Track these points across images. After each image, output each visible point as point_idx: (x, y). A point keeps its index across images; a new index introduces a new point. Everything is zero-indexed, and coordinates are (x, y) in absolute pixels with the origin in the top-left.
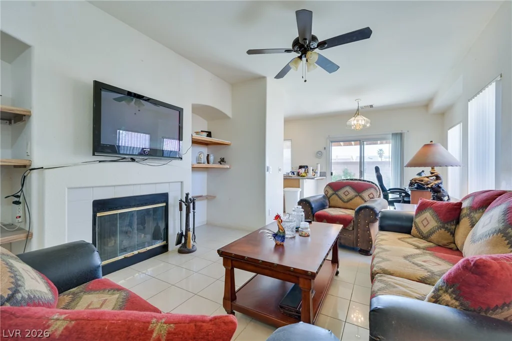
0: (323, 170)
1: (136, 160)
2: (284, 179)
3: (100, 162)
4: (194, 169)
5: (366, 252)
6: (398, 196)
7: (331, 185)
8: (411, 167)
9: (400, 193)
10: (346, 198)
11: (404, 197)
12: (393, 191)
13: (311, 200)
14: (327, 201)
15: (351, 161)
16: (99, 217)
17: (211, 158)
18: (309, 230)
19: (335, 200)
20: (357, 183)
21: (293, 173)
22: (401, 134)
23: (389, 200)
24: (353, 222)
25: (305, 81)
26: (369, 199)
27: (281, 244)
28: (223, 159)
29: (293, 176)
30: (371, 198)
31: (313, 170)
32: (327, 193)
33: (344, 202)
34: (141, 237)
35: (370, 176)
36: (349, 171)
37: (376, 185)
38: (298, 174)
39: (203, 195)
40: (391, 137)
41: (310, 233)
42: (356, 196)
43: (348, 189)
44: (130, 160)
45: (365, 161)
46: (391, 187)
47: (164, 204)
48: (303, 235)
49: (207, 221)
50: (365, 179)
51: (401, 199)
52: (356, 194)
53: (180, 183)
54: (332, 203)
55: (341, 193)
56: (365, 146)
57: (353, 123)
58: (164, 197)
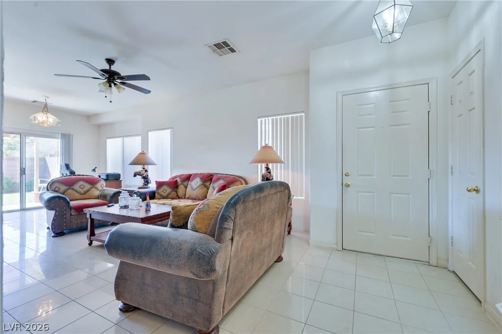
8: (133, 165)
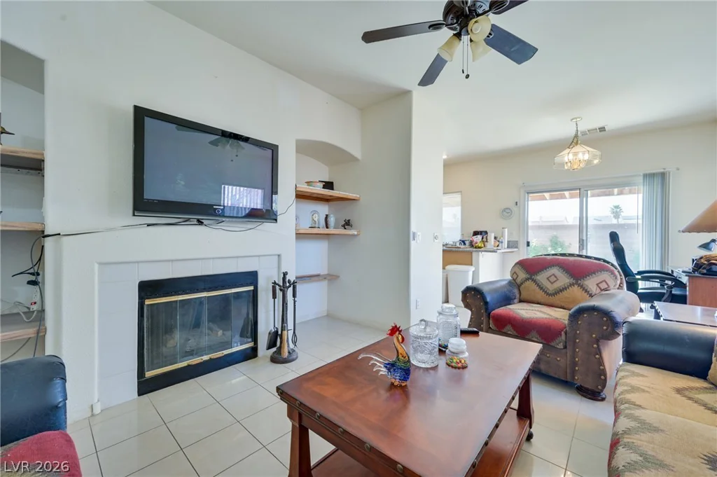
0: (514, 239)
1: (205, 222)
2: (444, 251)
3: (149, 225)
4: (300, 236)
5: (593, 393)
6: (657, 285)
7: (523, 264)
9: (662, 280)
10: (551, 288)
11: (671, 287)
12: (647, 275)
13: (485, 289)
14: (516, 291)
15: (566, 223)
16: (148, 305)
17: (332, 220)
18: (467, 354)
19: (530, 288)
20: (575, 260)
21: (464, 242)
22: (663, 176)
23: (639, 291)
24: (566, 333)
25: (467, 76)
26: (598, 290)
27: (401, 386)
28: (349, 221)
29: (463, 246)
30: (602, 290)
31: (495, 238)
32: (515, 276)
33: (548, 294)
34: (217, 334)
35: (600, 249)
36: (560, 240)
37: (612, 265)
38: (472, 245)
39: (322, 274)
40: (642, 181)
41: (467, 362)
42: (572, 285)
43: (555, 271)
44: (196, 223)
45: (589, 223)
46: (642, 269)
47: (252, 288)
48: (454, 364)
49: (328, 311)
50: (589, 255)
51: (665, 291)
52: (572, 281)
53: (277, 257)
54: (525, 295)
55: (542, 277)
56: (589, 199)
57: (566, 159)
58: (252, 277)
